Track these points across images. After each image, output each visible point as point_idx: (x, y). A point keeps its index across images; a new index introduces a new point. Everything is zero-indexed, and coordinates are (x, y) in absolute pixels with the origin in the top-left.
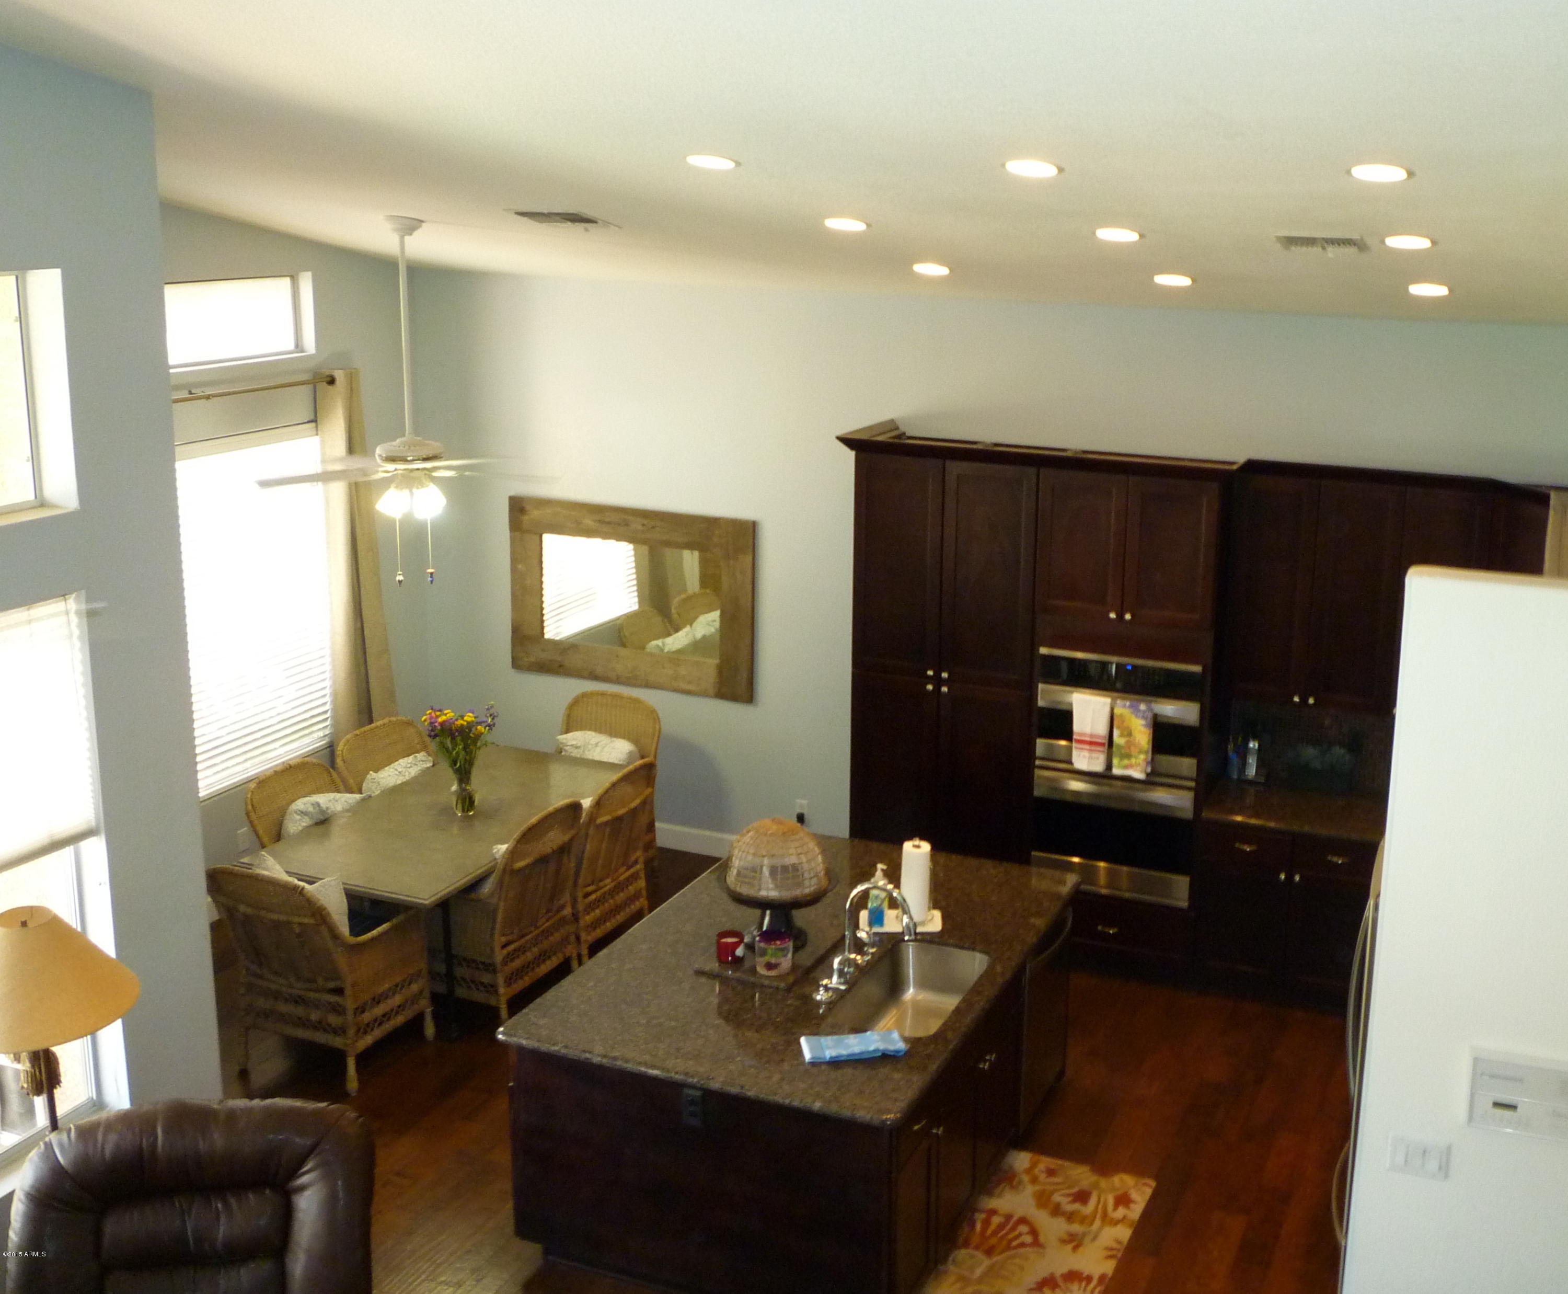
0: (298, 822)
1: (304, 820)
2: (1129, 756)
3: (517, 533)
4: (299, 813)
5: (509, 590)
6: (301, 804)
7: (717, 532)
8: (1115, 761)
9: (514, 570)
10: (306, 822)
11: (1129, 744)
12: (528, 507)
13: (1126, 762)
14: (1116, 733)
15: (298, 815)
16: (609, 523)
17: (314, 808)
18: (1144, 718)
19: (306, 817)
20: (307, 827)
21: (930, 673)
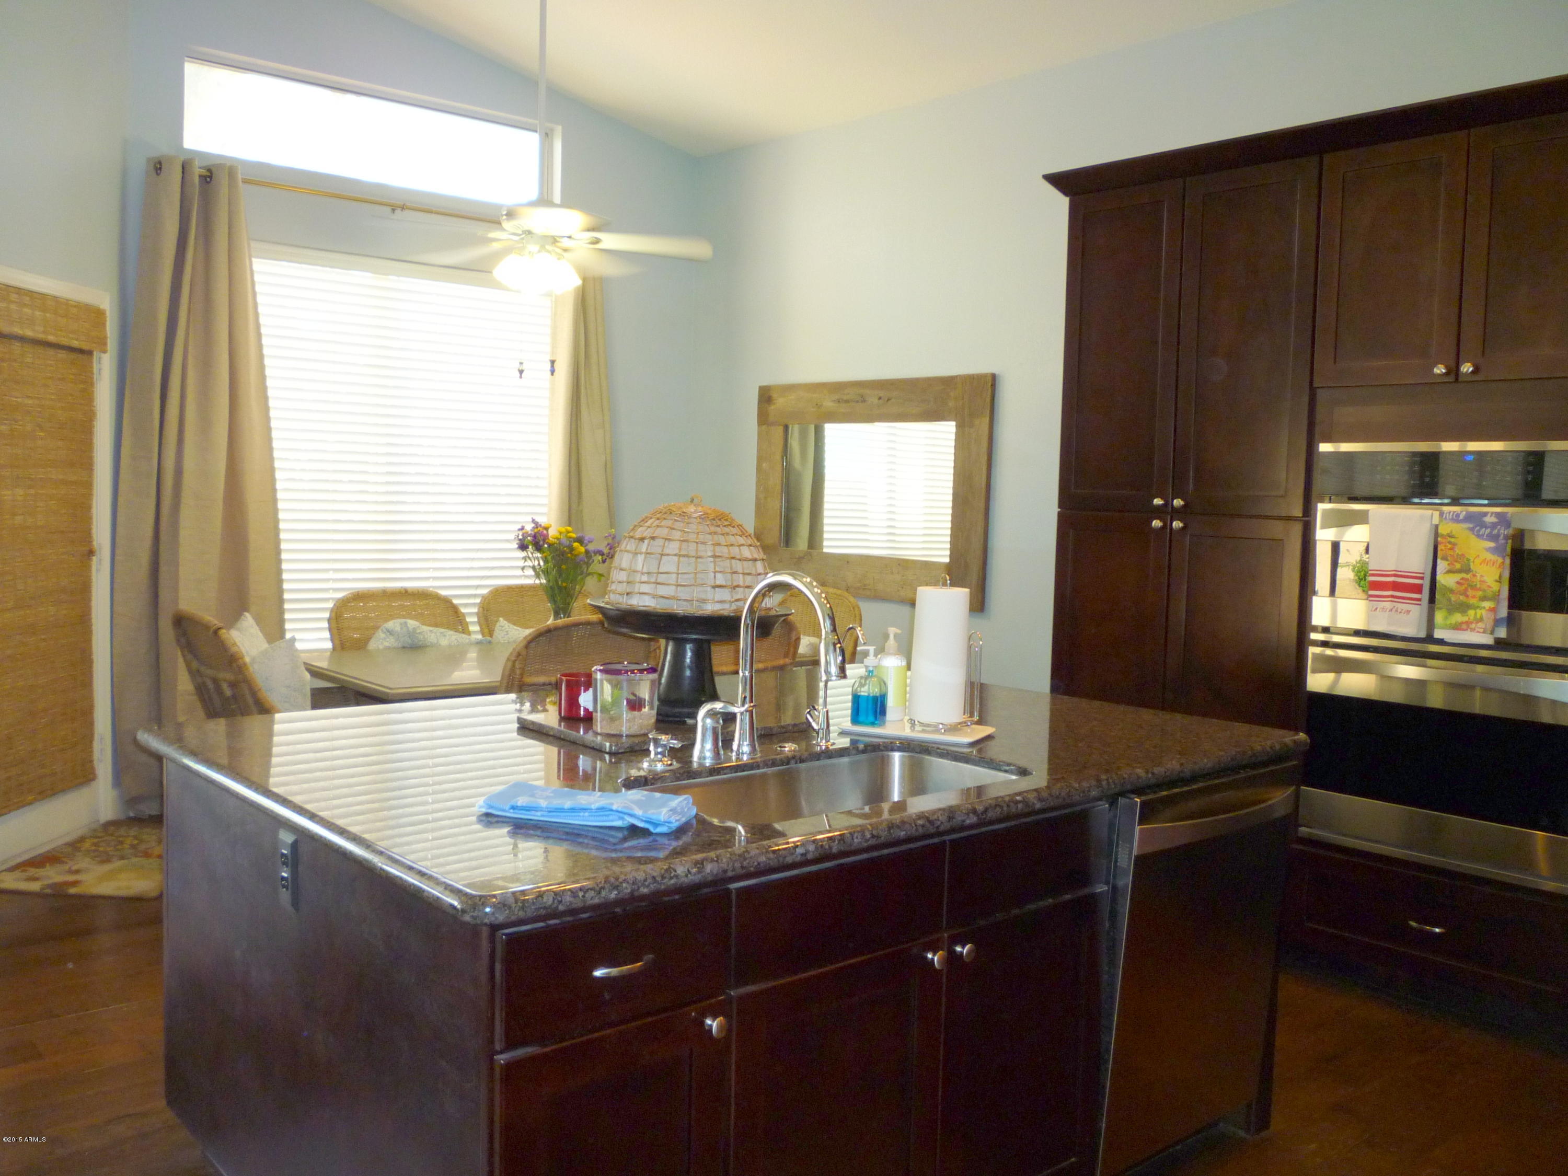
0: (381, 640)
1: (388, 640)
2: (1463, 608)
3: (764, 427)
4: (385, 631)
5: (754, 494)
6: (393, 624)
7: (952, 394)
8: (1439, 617)
9: (759, 469)
10: (390, 642)
11: (1467, 586)
12: (774, 395)
13: (1458, 618)
14: (1442, 565)
15: (385, 633)
16: (847, 401)
17: (401, 628)
18: (1492, 538)
19: (391, 637)
20: (389, 648)
21: (1158, 501)
